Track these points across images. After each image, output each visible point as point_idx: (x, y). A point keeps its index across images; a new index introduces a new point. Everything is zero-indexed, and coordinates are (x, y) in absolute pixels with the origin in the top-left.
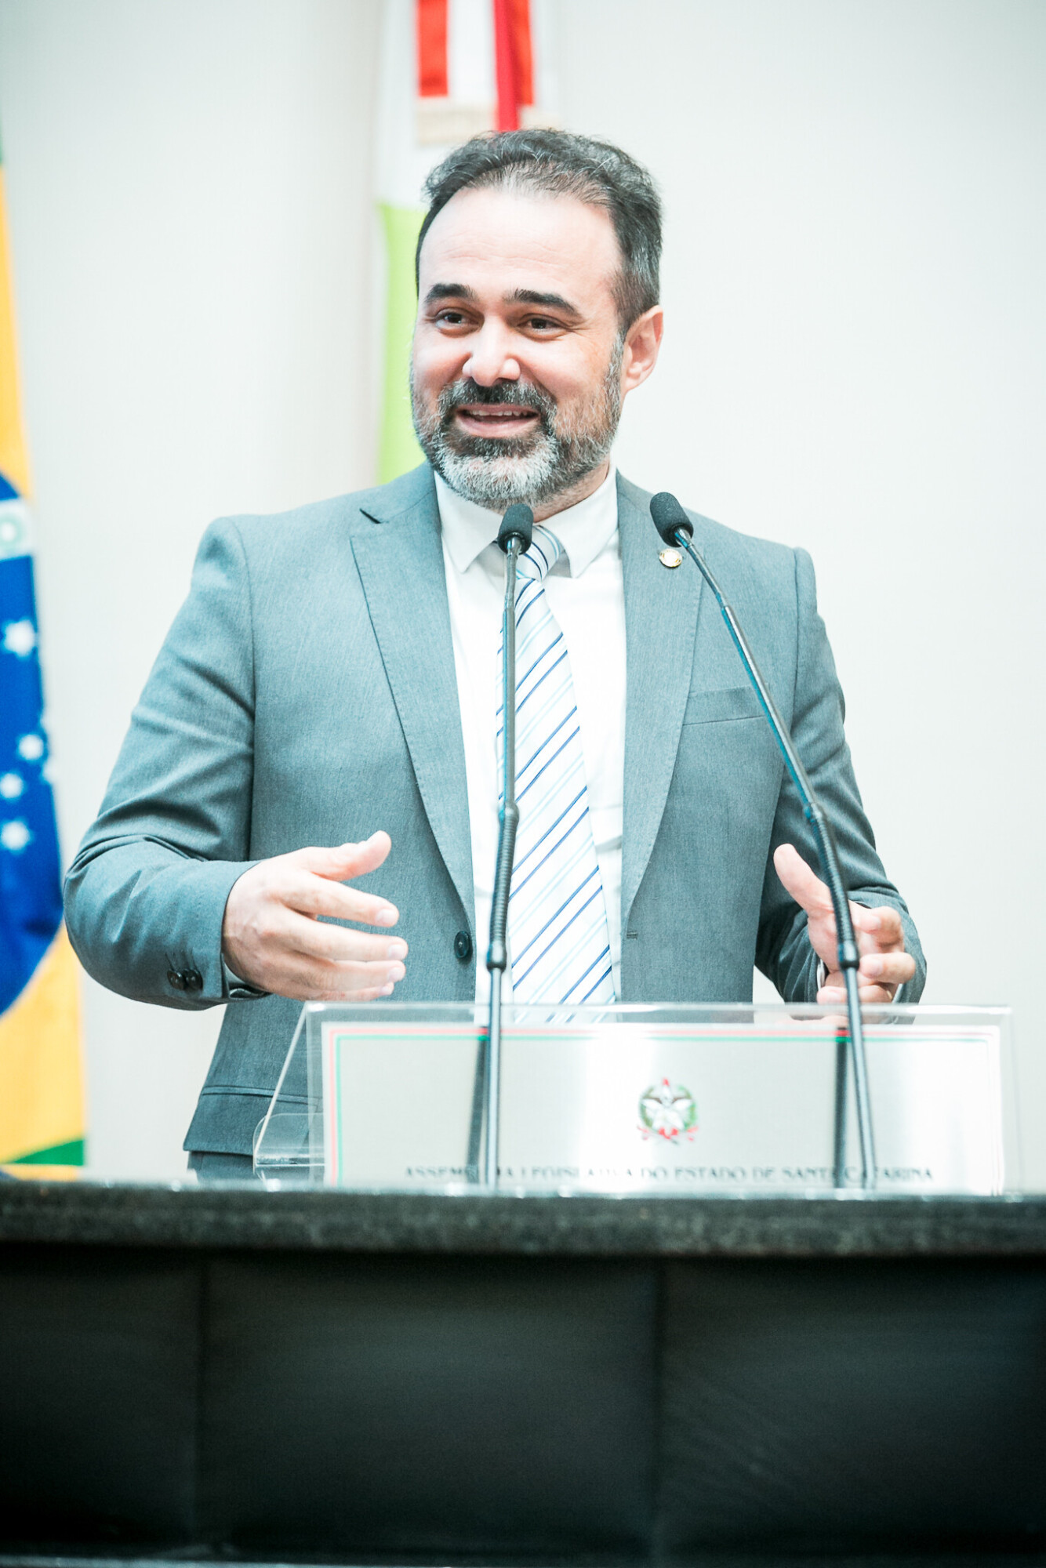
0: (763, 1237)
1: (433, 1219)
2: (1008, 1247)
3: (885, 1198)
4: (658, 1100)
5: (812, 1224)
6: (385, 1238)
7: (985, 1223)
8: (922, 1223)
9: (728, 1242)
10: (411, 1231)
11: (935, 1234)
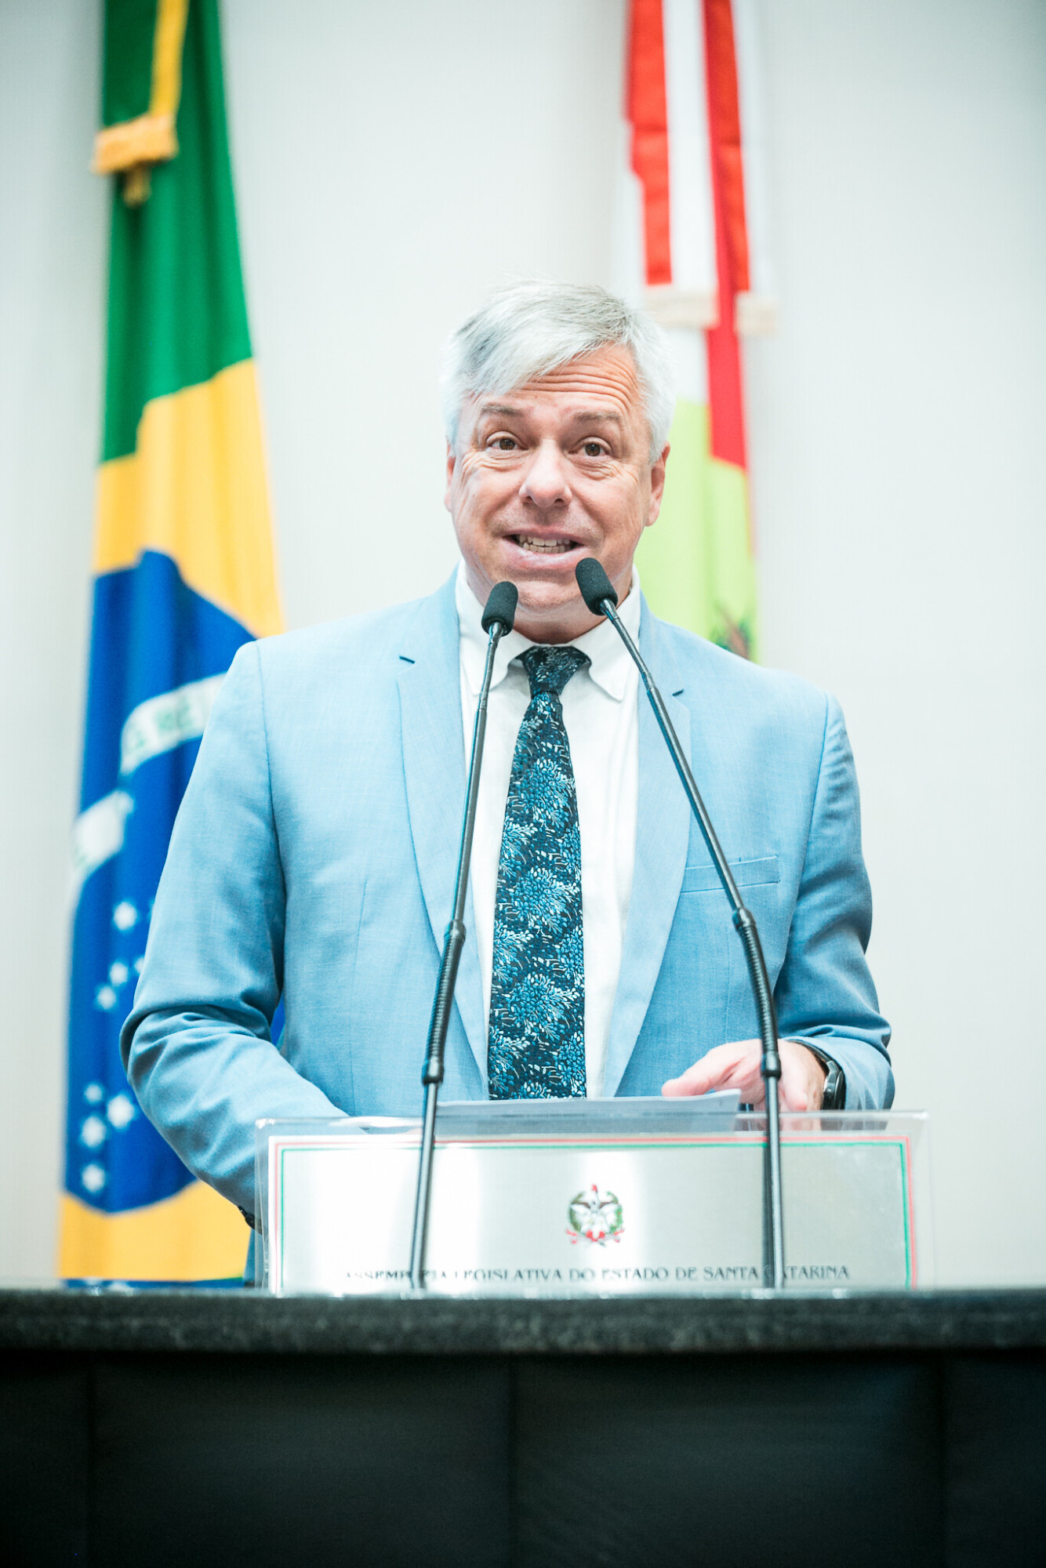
0: (599, 1336)
1: (286, 1321)
2: (840, 1343)
3: (716, 1297)
4: (587, 1205)
5: (647, 1321)
6: (242, 1339)
7: (816, 1319)
8: (753, 1320)
9: (564, 1340)
10: (266, 1334)
11: (766, 1330)
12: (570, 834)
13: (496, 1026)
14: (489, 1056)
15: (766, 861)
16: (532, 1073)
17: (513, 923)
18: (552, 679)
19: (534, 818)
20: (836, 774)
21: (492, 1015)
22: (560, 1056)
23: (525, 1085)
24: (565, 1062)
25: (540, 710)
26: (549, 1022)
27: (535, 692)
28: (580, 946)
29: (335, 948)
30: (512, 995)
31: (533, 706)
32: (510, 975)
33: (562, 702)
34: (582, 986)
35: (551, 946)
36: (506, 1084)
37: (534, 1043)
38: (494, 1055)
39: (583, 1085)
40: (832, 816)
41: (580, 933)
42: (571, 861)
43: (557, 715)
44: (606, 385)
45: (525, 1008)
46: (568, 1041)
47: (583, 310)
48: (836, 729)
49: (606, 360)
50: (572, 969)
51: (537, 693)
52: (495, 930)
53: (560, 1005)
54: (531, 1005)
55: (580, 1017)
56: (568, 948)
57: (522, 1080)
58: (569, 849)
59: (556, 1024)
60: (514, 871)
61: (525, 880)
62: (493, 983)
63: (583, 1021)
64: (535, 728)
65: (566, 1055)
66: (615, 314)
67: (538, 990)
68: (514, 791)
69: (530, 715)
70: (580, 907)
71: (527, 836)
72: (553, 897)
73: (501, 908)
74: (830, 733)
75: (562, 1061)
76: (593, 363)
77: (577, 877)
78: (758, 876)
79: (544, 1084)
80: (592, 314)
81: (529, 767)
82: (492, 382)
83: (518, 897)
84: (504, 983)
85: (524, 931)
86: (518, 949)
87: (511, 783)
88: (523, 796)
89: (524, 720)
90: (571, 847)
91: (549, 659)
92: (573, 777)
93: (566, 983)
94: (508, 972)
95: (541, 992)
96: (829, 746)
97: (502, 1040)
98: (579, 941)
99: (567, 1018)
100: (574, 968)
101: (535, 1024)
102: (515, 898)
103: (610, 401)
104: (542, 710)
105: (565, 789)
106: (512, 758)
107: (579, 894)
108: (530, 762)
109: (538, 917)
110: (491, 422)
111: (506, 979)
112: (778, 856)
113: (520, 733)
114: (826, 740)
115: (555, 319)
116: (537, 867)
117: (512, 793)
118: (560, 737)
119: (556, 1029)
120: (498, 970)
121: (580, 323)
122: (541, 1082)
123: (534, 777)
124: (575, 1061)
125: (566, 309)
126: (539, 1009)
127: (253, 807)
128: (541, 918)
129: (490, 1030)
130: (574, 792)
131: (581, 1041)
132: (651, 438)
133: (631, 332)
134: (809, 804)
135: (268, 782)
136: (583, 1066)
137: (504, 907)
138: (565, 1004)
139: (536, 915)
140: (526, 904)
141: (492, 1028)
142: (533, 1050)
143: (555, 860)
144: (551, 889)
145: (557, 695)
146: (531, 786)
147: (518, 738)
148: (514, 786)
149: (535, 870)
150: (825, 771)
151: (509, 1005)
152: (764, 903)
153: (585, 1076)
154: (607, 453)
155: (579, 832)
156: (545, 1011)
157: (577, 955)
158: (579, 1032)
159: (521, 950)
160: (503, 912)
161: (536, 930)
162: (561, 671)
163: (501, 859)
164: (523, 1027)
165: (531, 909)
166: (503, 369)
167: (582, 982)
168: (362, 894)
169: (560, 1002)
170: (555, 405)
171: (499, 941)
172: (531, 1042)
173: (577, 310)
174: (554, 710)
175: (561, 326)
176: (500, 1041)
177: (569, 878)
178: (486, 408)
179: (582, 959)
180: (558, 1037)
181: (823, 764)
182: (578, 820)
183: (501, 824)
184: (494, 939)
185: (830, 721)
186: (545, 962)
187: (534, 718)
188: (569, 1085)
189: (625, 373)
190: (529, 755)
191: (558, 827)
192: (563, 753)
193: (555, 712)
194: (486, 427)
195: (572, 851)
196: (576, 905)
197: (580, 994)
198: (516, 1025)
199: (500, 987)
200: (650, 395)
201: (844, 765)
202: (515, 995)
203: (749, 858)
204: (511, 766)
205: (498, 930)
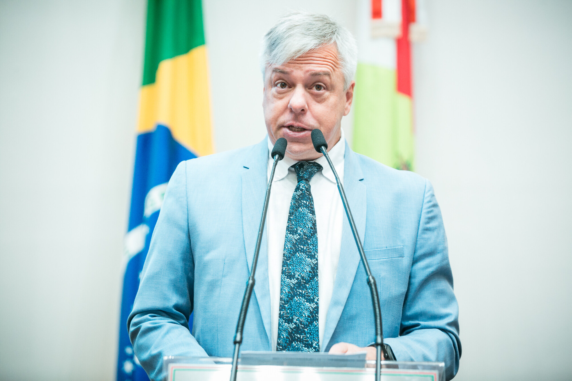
12: (313, 239)
13: (282, 318)
14: (278, 331)
15: (398, 248)
16: (296, 338)
17: (289, 275)
18: (306, 175)
19: (298, 232)
20: (429, 212)
21: (280, 314)
22: (308, 331)
23: (294, 343)
24: (310, 333)
25: (301, 187)
26: (304, 317)
27: (299, 180)
28: (317, 285)
29: (213, 285)
30: (288, 305)
31: (298, 186)
32: (288, 297)
33: (310, 184)
34: (318, 302)
35: (305, 285)
36: (286, 343)
37: (297, 326)
38: (281, 330)
39: (318, 343)
40: (427, 229)
41: (317, 280)
42: (314, 250)
43: (308, 190)
44: (324, 61)
45: (294, 311)
46: (312, 325)
47: (315, 29)
48: (429, 194)
49: (324, 50)
50: (314, 295)
51: (300, 181)
52: (281, 278)
53: (308, 310)
54: (296, 309)
55: (317, 315)
56: (312, 286)
57: (292, 341)
58: (313, 245)
59: (307, 317)
60: (290, 254)
61: (294, 257)
62: (280, 300)
63: (318, 316)
64: (299, 195)
65: (311, 331)
66: (329, 30)
67: (299, 303)
68: (290, 221)
69: (297, 190)
70: (317, 269)
71: (295, 239)
72: (306, 265)
73: (284, 269)
74: (426, 196)
75: (309, 333)
76: (318, 52)
77: (316, 257)
78: (394, 254)
79: (301, 343)
80: (319, 31)
81: (296, 211)
82: (276, 59)
83: (291, 265)
84: (285, 300)
85: (293, 279)
86: (291, 286)
87: (289, 217)
88: (293, 223)
89: (295, 192)
90: (314, 244)
91: (305, 167)
92: (315, 215)
93: (311, 301)
94: (287, 296)
95: (301, 304)
96: (426, 201)
97: (284, 324)
98: (317, 283)
99: (311, 315)
100: (314, 294)
101: (298, 317)
102: (290, 265)
103: (326, 67)
104: (302, 187)
105: (311, 220)
106: (289, 207)
107: (317, 264)
108: (297, 209)
109: (299, 273)
110: (276, 76)
111: (286, 299)
112: (403, 246)
113: (293, 197)
114: (425, 198)
115: (302, 34)
116: (299, 252)
117: (289, 221)
118: (310, 198)
119: (306, 320)
120: (282, 295)
121: (313, 35)
122: (300, 342)
123: (298, 215)
124: (315, 333)
125: (308, 30)
126: (299, 311)
127: (180, 228)
128: (300, 274)
129: (279, 320)
130: (315, 221)
131: (317, 325)
132: (344, 81)
133: (335, 37)
134: (417, 225)
135: (187, 217)
136: (318, 335)
137: (285, 269)
138: (311, 309)
139: (298, 272)
140: (295, 267)
141: (280, 319)
142: (297, 328)
143: (307, 249)
144: (305, 261)
145: (309, 182)
146: (297, 219)
147: (292, 199)
148: (290, 219)
149: (299, 253)
150: (424, 211)
151: (287, 310)
152: (397, 266)
153: (319, 340)
154: (324, 89)
155: (317, 238)
156: (302, 312)
157: (316, 290)
158: (316, 321)
159: (292, 287)
160: (285, 271)
161: (299, 278)
162: (310, 172)
163: (284, 249)
164: (293, 319)
165: (297, 269)
166: (280, 54)
167: (318, 300)
168: (224, 264)
169: (309, 309)
170: (302, 70)
171: (283, 283)
172: (296, 325)
173: (312, 29)
174: (307, 187)
175: (304, 37)
176: (283, 325)
177: (313, 257)
178: (274, 70)
179: (318, 290)
180: (307, 323)
181: (423, 208)
182: (317, 233)
183: (285, 234)
184: (281, 282)
185: (427, 190)
186: (302, 292)
187: (298, 191)
188: (312, 343)
189: (332, 55)
190: (296, 206)
191: (308, 235)
192: (310, 205)
193: (307, 188)
194: (275, 78)
195: (314, 245)
196: (316, 268)
197: (317, 305)
198: (290, 318)
199: (283, 302)
200: (344, 63)
201: (432, 208)
202: (290, 305)
203: (391, 247)
204: (289, 211)
205: (283, 279)
